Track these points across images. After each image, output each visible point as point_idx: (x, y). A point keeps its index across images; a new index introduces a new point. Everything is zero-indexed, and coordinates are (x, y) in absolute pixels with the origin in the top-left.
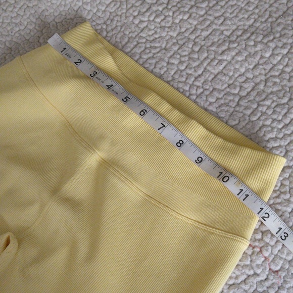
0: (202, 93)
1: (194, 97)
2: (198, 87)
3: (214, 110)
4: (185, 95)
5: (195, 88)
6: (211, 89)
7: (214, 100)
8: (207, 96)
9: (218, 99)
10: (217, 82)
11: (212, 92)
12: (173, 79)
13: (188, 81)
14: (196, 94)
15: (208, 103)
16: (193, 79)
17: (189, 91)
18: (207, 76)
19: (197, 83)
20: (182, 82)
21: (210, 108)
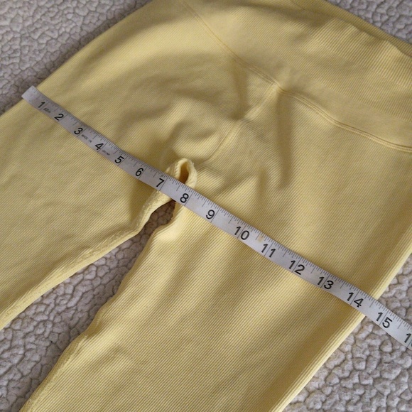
0: (388, 20)
1: (379, 25)
2: (382, 14)
3: (404, 37)
4: (369, 22)
5: (379, 15)
6: (398, 16)
7: (402, 27)
8: (394, 23)
9: (406, 25)
10: (404, 7)
11: (398, 19)
12: (352, 7)
13: (369, 9)
14: (381, 21)
15: (396, 30)
16: (375, 6)
17: (372, 18)
18: (391, 3)
19: (380, 11)
20: (363, 10)
21: (400, 35)
